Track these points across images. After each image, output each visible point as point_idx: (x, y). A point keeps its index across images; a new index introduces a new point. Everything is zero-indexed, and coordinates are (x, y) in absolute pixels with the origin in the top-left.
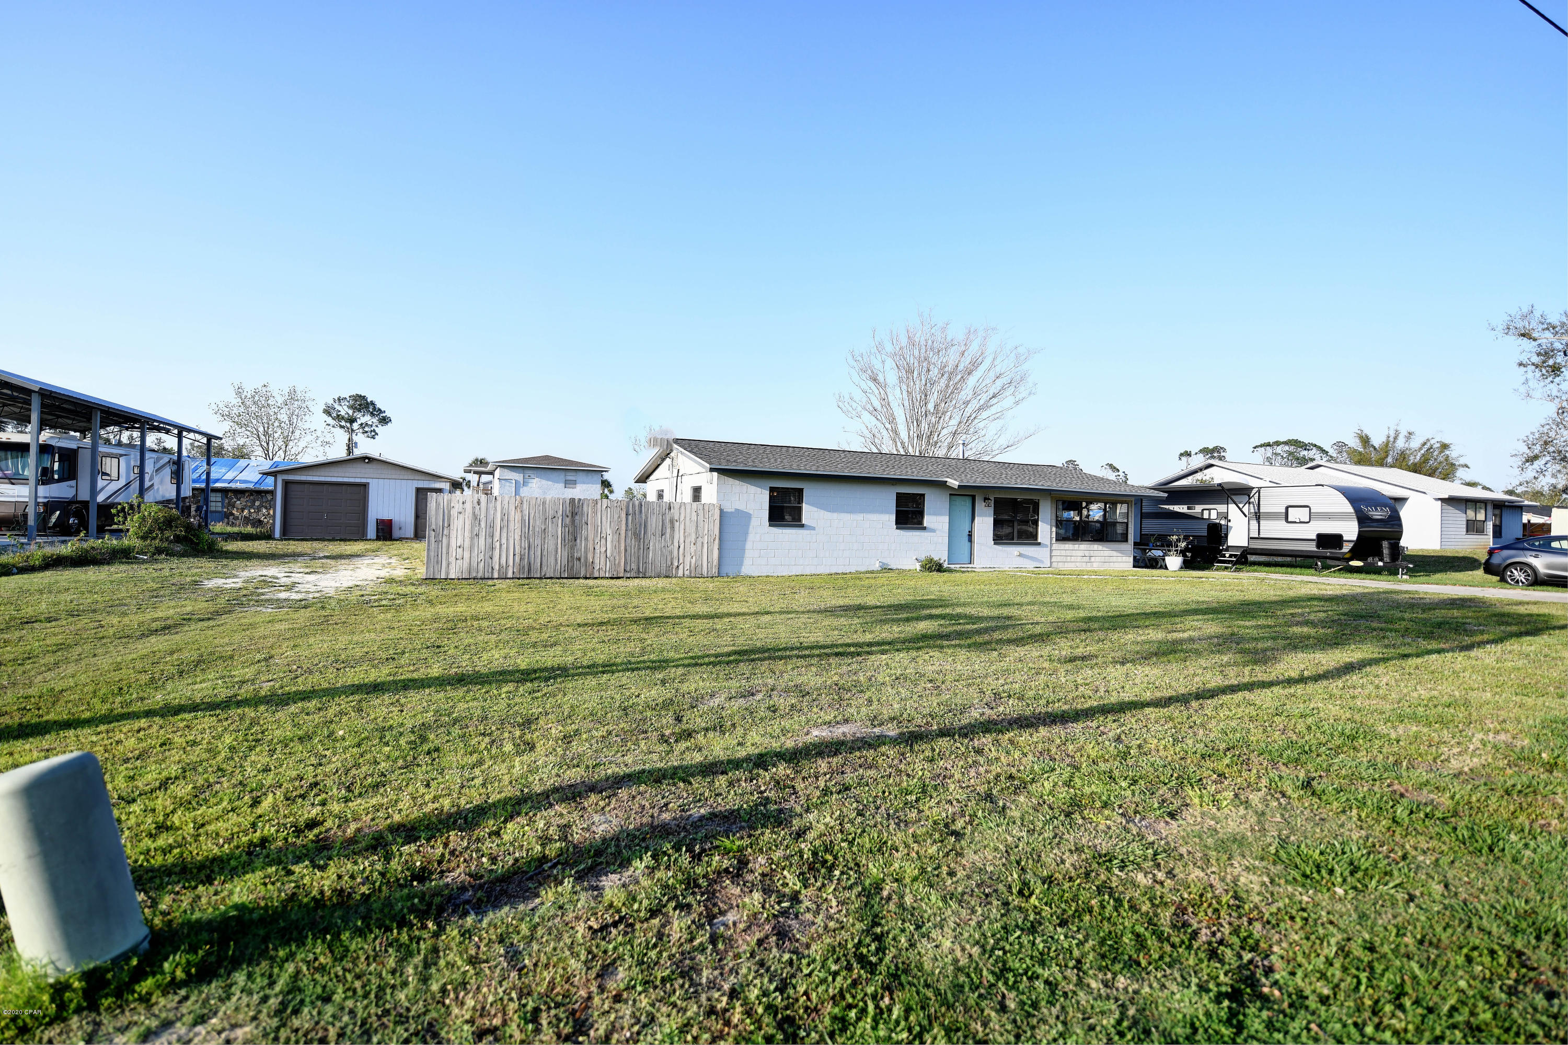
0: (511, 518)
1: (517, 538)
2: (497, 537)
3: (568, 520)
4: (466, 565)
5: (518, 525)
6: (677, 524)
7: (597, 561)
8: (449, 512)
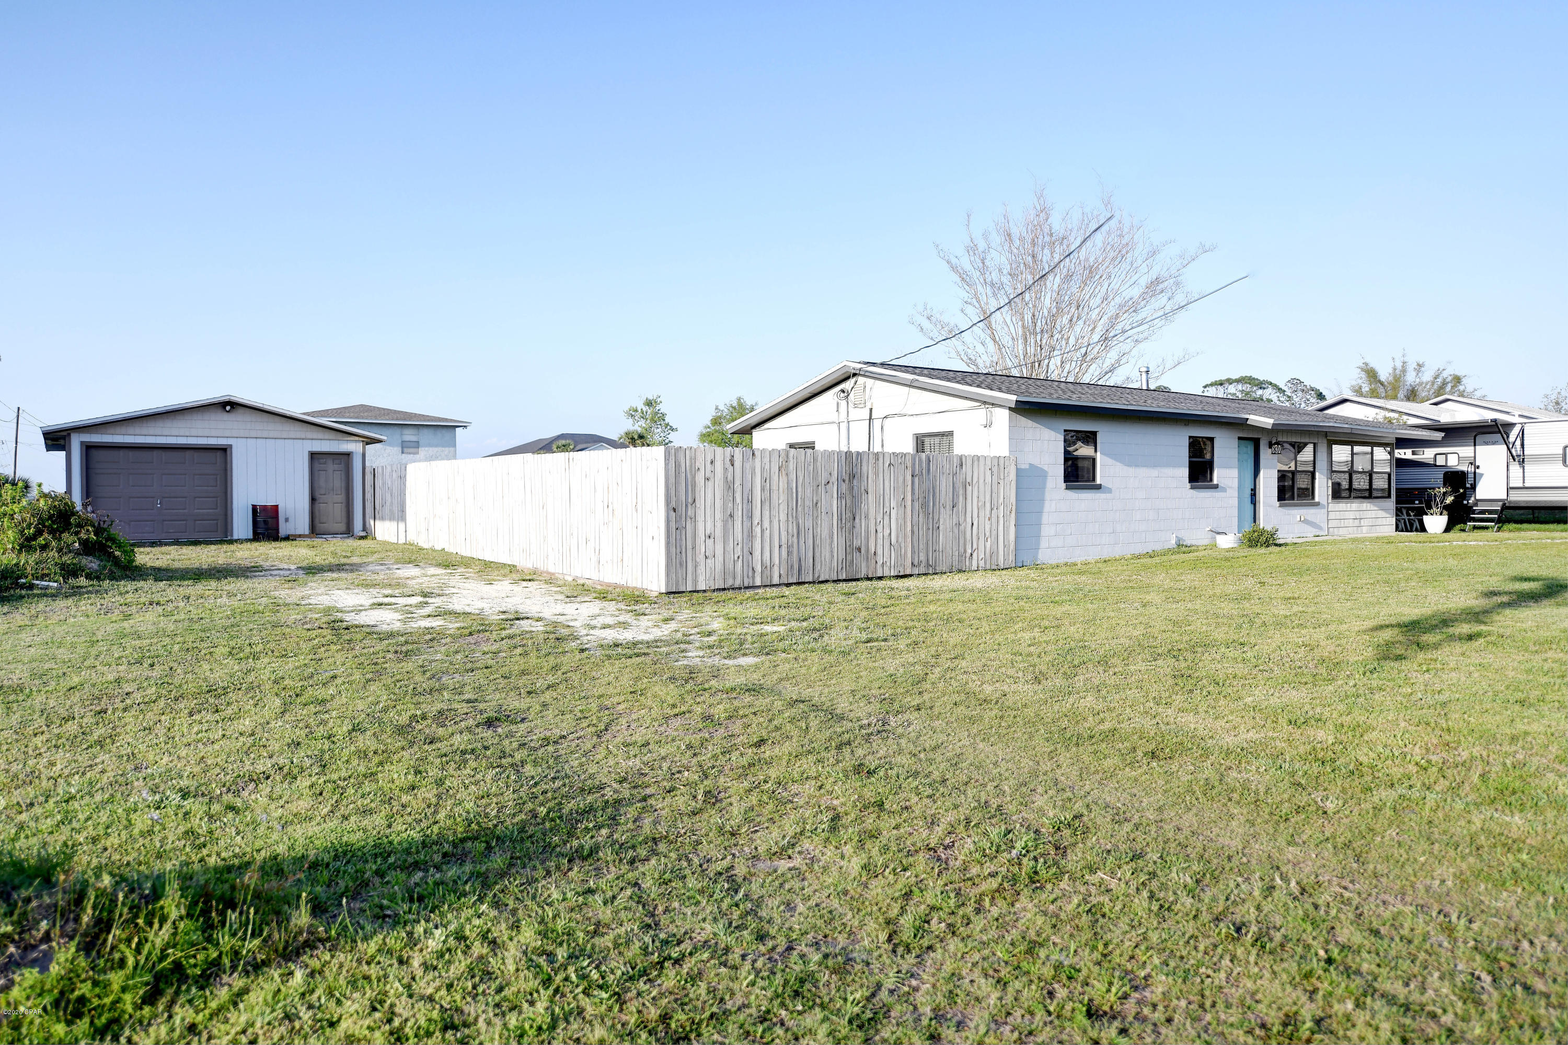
0: (775, 487)
1: (783, 517)
2: (756, 520)
3: (844, 487)
5: (783, 498)
6: (969, 488)
7: (880, 552)
8: (694, 477)
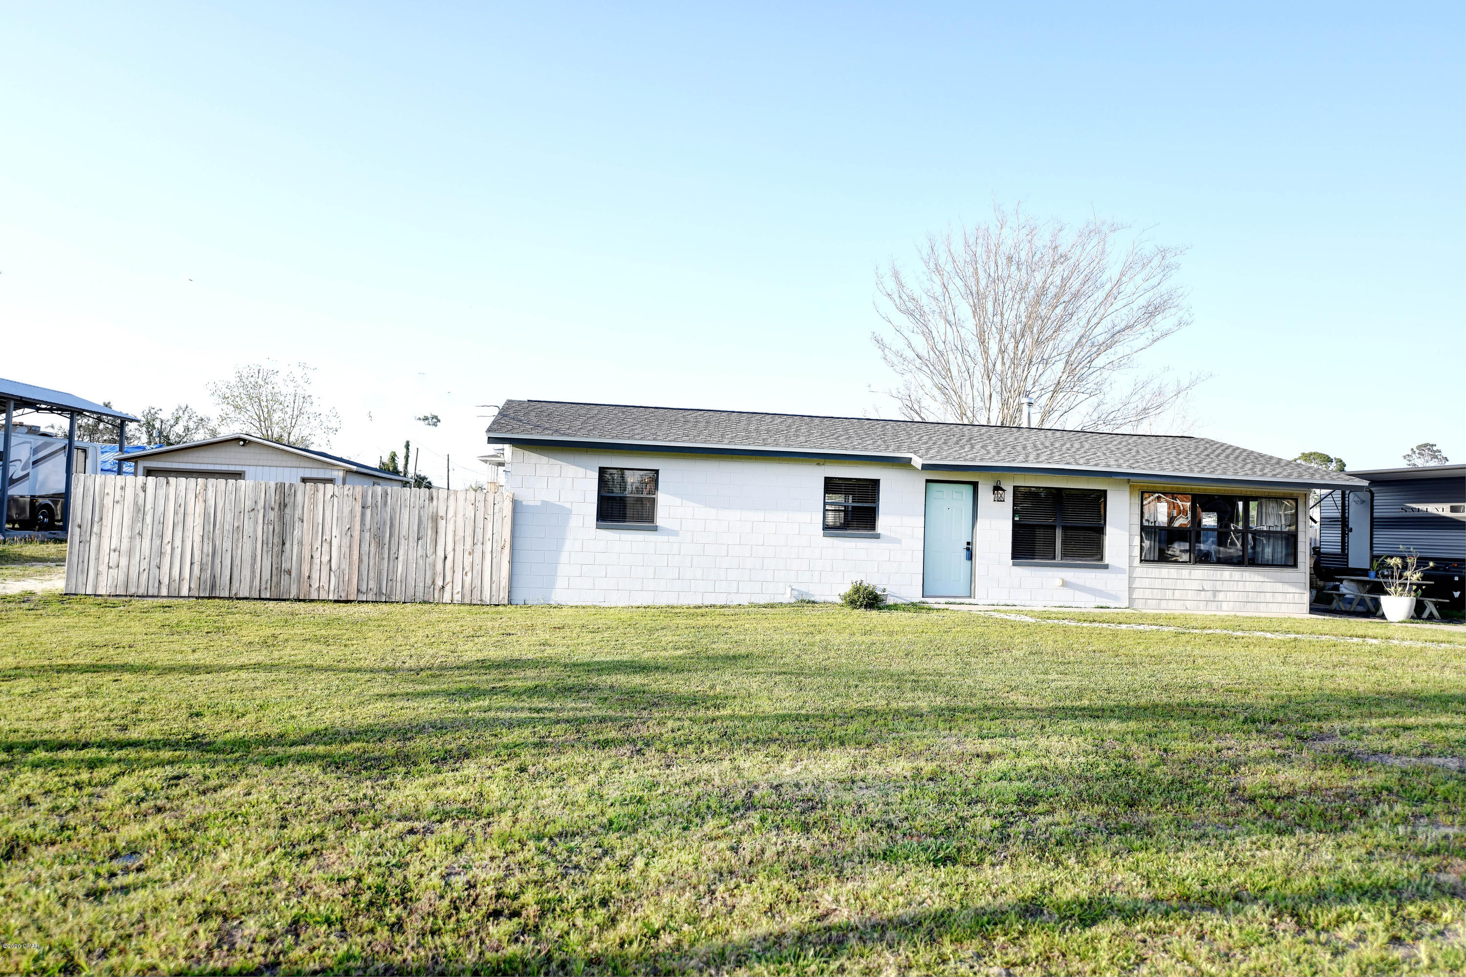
0: (190, 510)
1: (198, 539)
2: (168, 537)
3: (272, 515)
4: (122, 577)
5: (199, 521)
6: (442, 523)
7: (315, 575)
8: (102, 500)
